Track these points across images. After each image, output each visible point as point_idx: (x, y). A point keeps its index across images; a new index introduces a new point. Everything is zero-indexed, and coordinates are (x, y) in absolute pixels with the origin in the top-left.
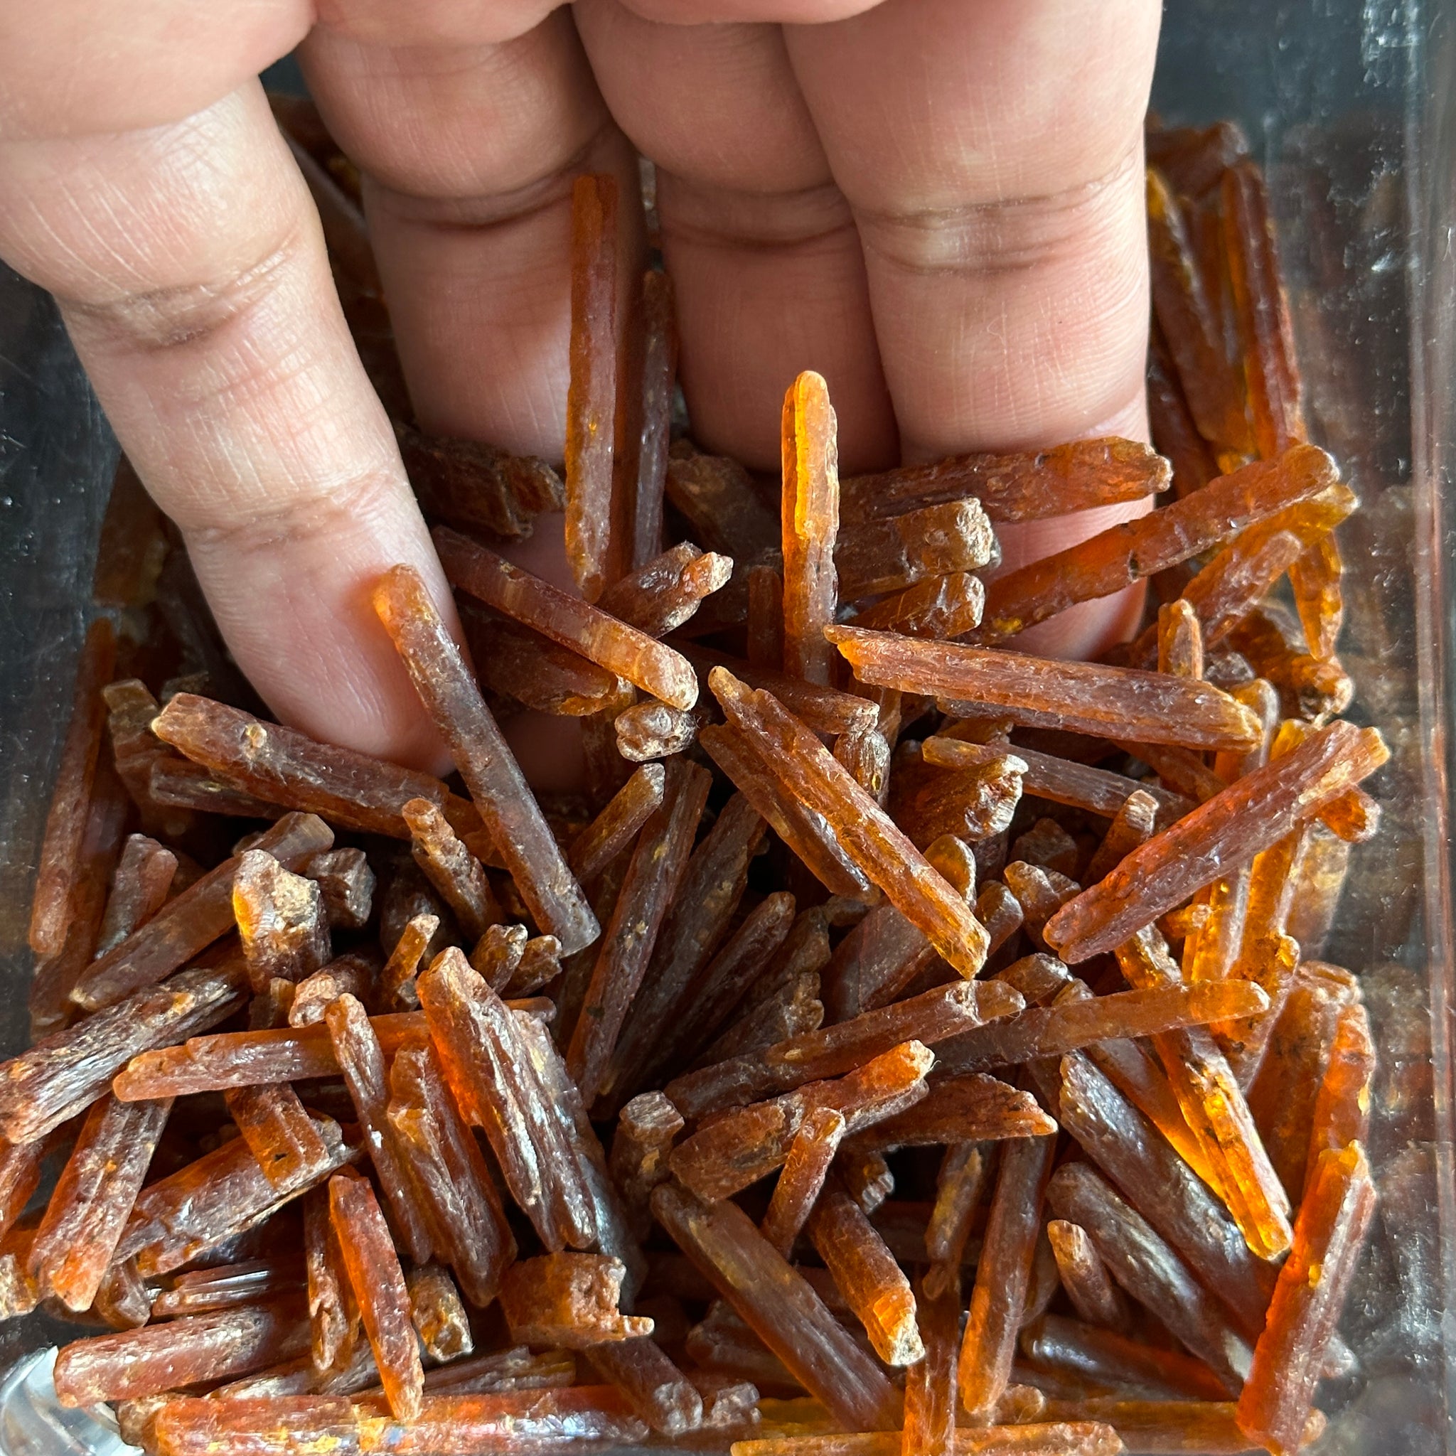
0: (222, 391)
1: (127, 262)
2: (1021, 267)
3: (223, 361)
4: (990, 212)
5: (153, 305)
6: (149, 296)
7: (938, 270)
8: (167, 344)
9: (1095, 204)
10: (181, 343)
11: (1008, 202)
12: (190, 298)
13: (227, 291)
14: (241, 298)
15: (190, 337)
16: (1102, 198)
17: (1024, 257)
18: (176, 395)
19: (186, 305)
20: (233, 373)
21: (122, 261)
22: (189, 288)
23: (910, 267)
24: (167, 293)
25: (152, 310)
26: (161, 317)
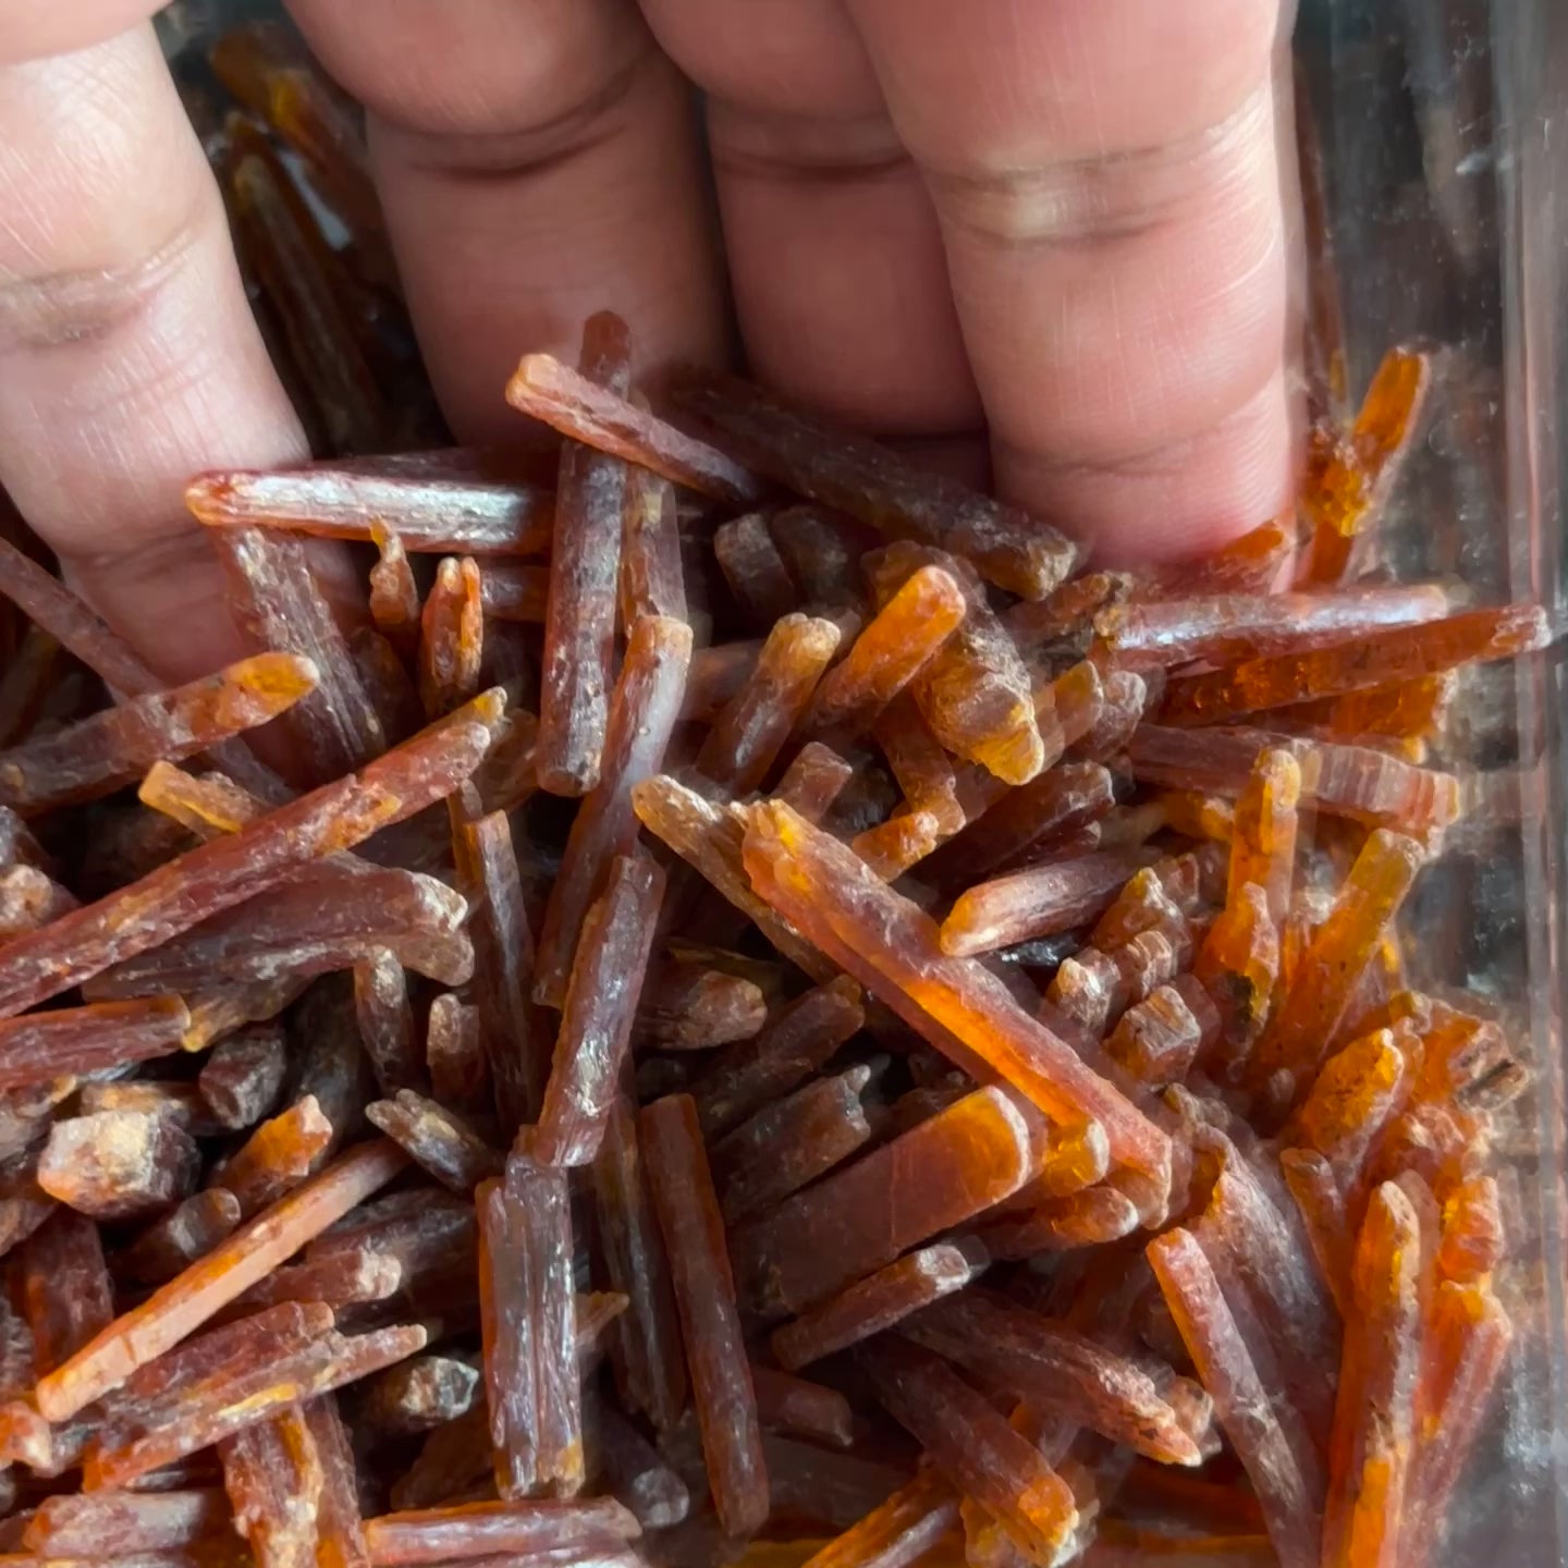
0: (122, 397)
1: (24, 239)
2: (1133, 233)
3: (125, 361)
4: (1091, 171)
5: (45, 293)
6: (40, 281)
7: (1033, 242)
8: (55, 341)
9: (1217, 151)
10: (73, 340)
11: (1114, 157)
12: (89, 285)
13: (131, 277)
14: (147, 283)
15: (85, 334)
16: (1225, 146)
17: (1135, 221)
18: (67, 402)
19: (82, 294)
20: (134, 374)
21: (17, 237)
22: (89, 272)
23: (997, 240)
24: (61, 277)
25: (42, 297)
26: (53, 308)
